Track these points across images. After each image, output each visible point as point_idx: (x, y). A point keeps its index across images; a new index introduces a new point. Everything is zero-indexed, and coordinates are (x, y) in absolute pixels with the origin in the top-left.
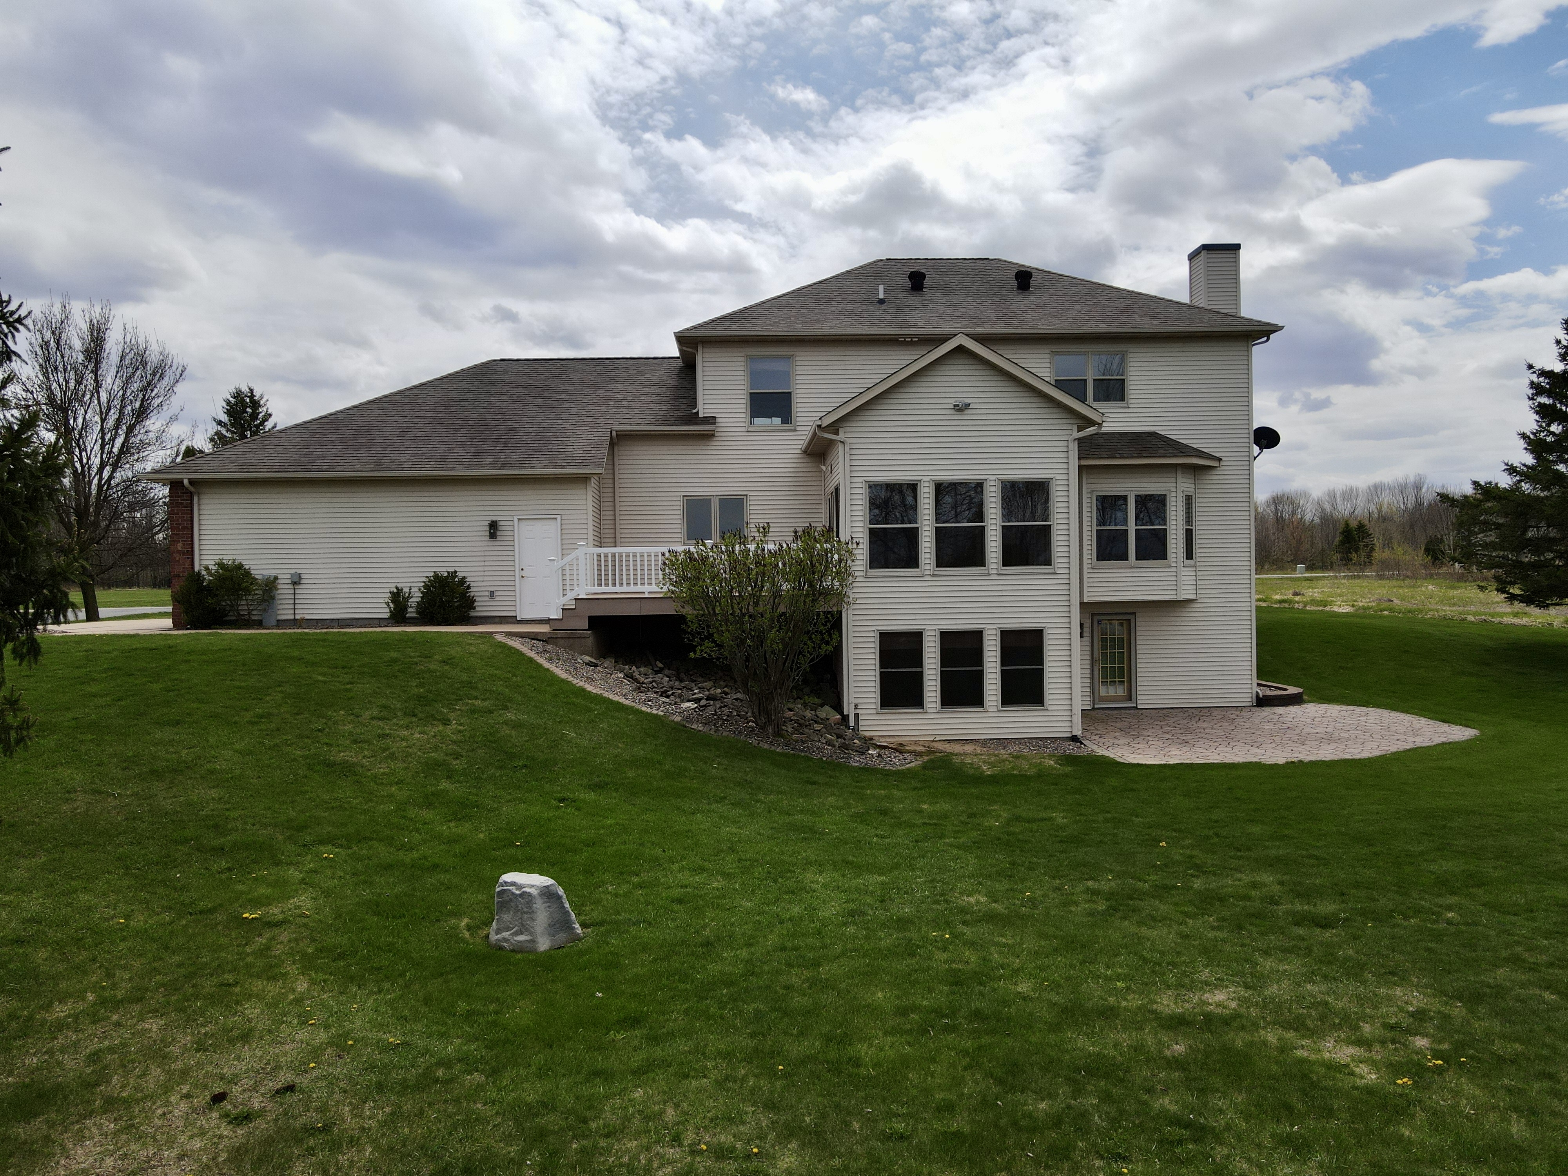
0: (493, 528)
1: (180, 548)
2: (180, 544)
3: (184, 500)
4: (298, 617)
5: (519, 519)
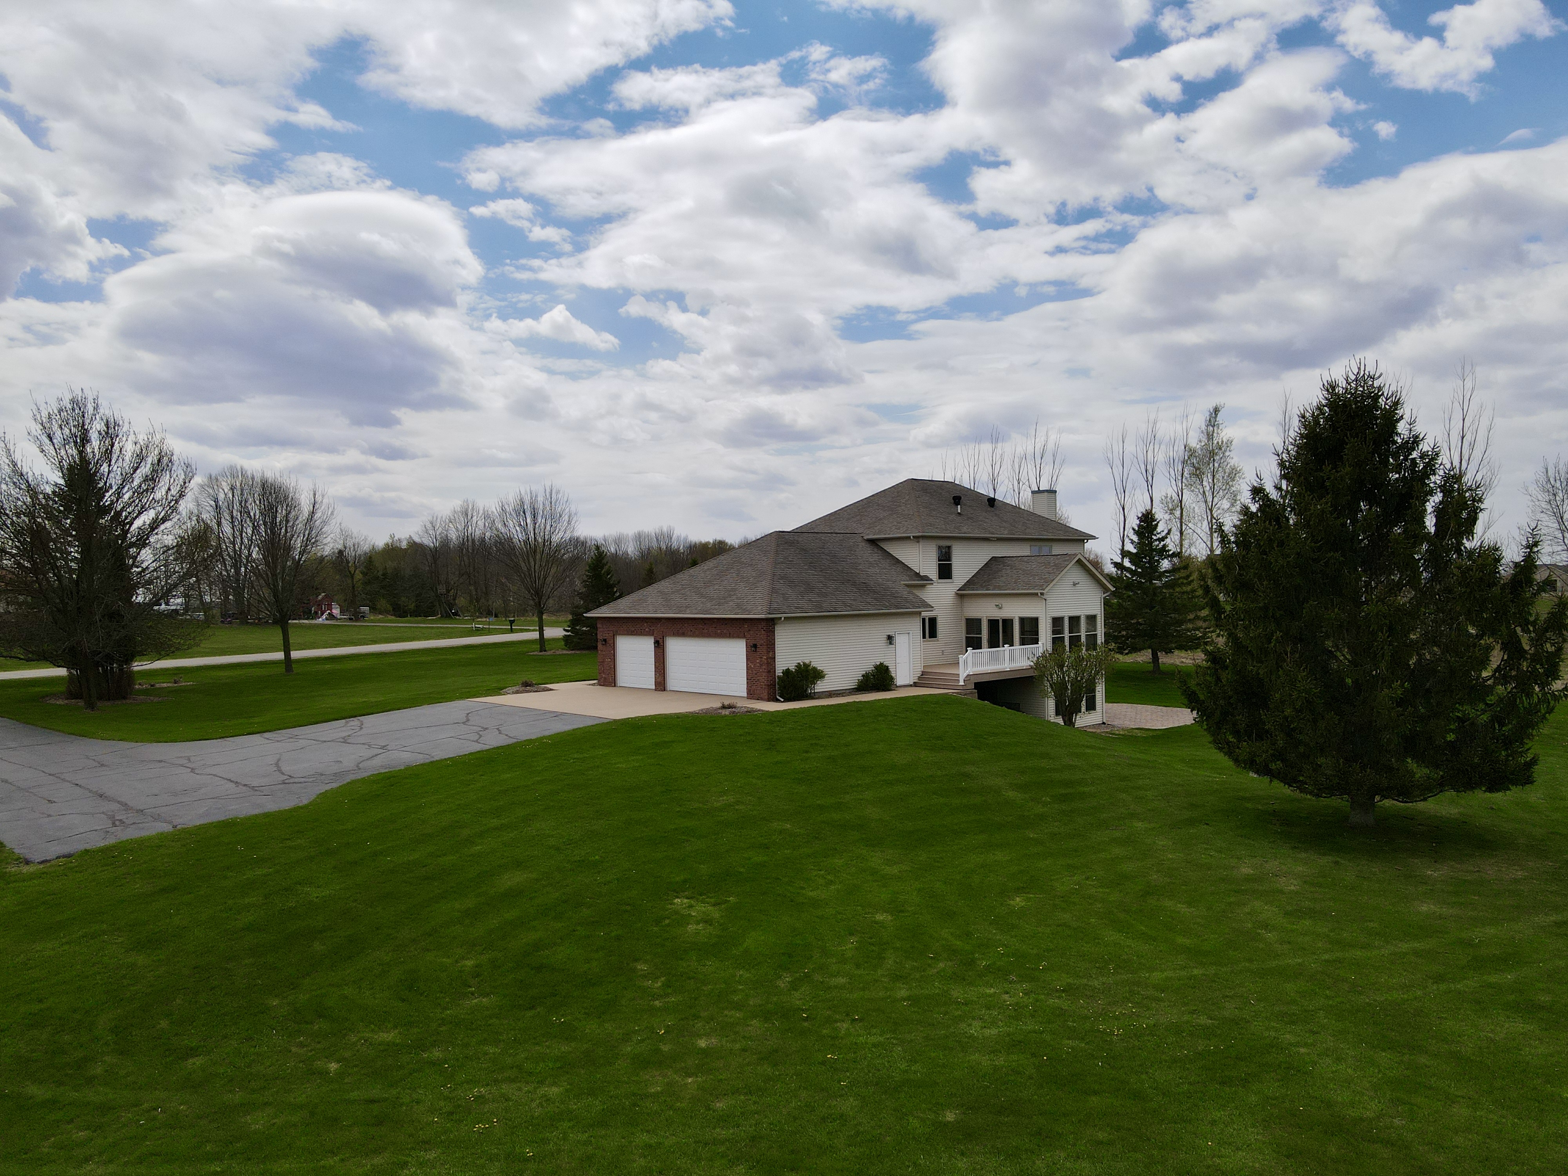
0: (890, 638)
1: (771, 656)
2: (771, 653)
3: (772, 628)
5: (897, 634)
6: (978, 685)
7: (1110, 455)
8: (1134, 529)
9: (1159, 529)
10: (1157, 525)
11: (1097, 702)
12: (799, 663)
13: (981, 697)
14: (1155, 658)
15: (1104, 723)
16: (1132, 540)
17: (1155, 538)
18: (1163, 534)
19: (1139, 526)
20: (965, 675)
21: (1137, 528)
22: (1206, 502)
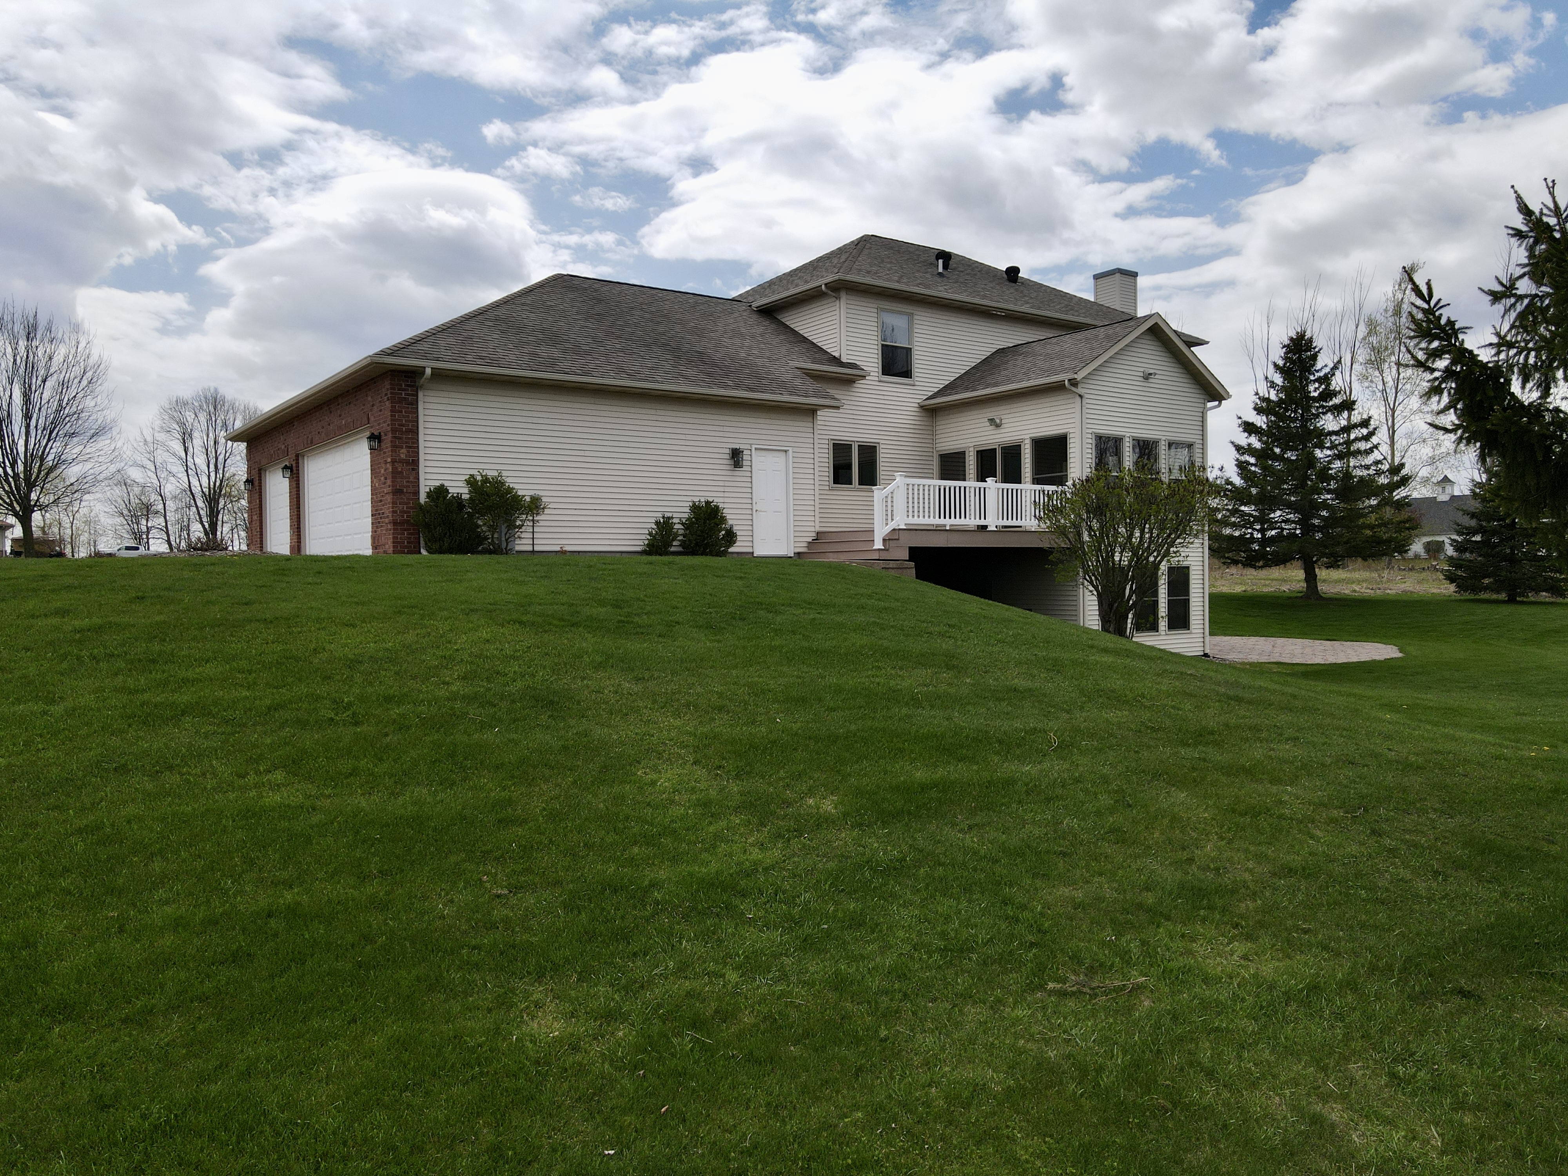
0: (736, 456)
1: (403, 456)
2: (404, 451)
3: (408, 395)
4: (537, 548)
5: (756, 449)
6: (916, 553)
7: (1250, 344)
8: (1276, 366)
9: (1319, 366)
10: (1314, 357)
11: (1192, 613)
12: (472, 476)
13: (922, 575)
14: (1311, 578)
15: (1206, 655)
16: (1272, 382)
17: (1312, 378)
18: (1327, 370)
19: (1286, 359)
20: (888, 529)
21: (1281, 363)
22: (1386, 400)
